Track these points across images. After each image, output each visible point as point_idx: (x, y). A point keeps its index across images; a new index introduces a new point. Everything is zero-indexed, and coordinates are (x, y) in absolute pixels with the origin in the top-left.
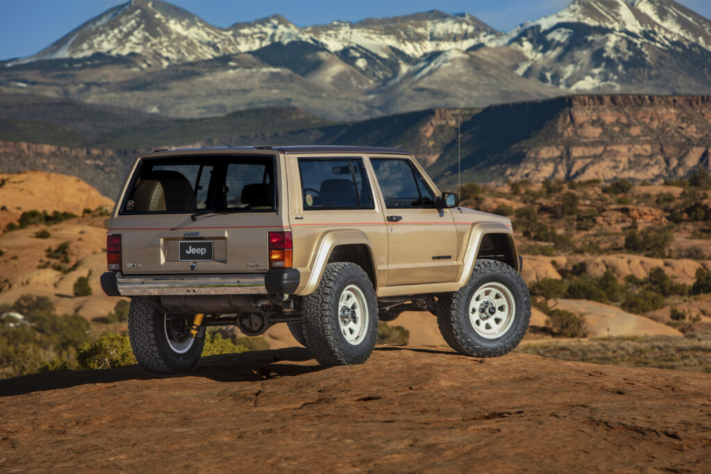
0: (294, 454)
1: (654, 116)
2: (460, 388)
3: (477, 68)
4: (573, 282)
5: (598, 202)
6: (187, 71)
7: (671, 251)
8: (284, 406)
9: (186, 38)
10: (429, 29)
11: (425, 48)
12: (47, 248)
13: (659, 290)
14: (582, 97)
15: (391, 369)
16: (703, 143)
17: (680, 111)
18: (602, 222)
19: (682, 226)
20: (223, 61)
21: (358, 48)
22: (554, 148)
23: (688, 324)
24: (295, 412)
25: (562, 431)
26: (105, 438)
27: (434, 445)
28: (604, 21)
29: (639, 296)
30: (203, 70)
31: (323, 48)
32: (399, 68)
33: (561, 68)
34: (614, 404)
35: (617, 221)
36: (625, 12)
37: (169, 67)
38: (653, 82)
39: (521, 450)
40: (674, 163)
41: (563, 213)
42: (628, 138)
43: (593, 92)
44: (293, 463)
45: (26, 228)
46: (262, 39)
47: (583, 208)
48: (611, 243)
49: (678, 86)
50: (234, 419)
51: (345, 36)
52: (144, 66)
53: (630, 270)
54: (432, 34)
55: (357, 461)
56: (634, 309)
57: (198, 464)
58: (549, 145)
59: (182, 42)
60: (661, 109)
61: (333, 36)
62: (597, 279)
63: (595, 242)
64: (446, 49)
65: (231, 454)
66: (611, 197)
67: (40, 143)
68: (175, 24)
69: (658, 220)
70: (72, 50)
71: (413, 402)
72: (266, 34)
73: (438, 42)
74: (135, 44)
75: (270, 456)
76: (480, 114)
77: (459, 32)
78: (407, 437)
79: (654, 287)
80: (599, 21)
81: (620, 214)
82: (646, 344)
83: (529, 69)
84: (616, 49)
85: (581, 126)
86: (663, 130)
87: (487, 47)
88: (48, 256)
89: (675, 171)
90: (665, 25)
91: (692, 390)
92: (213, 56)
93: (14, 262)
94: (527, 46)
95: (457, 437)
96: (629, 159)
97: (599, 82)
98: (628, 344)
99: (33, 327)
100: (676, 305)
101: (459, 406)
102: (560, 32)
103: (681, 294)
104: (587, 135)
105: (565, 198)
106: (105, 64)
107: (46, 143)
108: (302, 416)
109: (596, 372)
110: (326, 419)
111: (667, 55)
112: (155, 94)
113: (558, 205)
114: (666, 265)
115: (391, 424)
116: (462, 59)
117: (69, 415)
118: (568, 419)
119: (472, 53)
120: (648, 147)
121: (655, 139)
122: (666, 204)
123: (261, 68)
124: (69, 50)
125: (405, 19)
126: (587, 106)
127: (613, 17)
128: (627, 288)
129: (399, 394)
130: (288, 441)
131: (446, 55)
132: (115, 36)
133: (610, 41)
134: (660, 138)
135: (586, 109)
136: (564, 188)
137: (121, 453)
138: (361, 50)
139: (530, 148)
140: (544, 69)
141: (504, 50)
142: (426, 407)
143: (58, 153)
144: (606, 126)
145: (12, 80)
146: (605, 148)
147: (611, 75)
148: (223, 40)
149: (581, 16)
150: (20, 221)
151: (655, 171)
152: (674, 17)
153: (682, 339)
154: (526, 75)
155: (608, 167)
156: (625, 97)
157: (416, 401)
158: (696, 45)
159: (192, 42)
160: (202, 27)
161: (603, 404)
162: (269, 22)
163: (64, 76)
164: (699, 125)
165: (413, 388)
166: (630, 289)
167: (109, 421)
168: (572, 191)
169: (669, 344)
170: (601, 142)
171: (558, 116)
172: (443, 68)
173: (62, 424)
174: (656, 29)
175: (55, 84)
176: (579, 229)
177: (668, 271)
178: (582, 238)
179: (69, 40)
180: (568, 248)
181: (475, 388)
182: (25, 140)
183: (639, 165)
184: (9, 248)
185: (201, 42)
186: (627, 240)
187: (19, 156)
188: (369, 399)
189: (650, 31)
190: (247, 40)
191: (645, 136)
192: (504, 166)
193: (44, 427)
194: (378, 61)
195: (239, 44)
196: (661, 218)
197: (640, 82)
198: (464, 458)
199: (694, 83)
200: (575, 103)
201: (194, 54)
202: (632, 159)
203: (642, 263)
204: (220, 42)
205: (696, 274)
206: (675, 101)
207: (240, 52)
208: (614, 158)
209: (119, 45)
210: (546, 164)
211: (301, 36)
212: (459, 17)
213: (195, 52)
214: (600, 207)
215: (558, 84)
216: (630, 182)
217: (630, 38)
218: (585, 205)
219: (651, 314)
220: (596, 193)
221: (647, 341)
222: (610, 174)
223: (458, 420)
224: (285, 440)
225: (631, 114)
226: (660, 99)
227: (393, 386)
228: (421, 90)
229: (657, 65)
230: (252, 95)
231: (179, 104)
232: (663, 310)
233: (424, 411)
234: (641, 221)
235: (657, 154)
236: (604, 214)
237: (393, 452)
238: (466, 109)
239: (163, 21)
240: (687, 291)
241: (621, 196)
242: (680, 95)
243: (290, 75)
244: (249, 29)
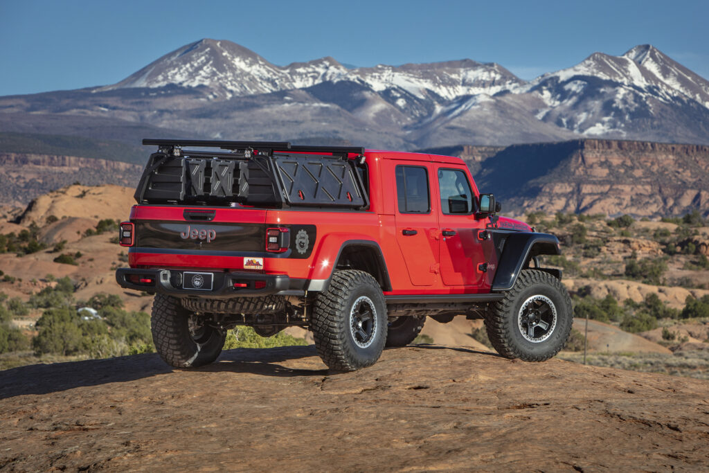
0: (357, 429)
1: (655, 161)
2: (496, 382)
3: (502, 112)
4: (578, 303)
5: (603, 233)
6: (248, 103)
7: (664, 279)
8: (347, 391)
9: (248, 74)
10: (461, 75)
11: (458, 92)
12: (120, 252)
13: (653, 313)
14: (593, 141)
15: (437, 364)
16: (697, 186)
17: (677, 158)
18: (606, 251)
19: (675, 257)
20: (280, 95)
21: (399, 89)
22: (566, 184)
23: (677, 344)
24: (356, 396)
25: (582, 421)
26: (196, 410)
27: (475, 428)
28: (615, 76)
29: (635, 317)
30: (263, 102)
31: (368, 88)
32: (434, 108)
33: (576, 115)
34: (626, 401)
35: (619, 251)
36: (633, 69)
37: (232, 98)
38: (655, 131)
39: (547, 435)
40: (671, 202)
41: (572, 242)
42: (631, 179)
43: (602, 137)
44: (356, 437)
45: (102, 234)
46: (314, 78)
47: (590, 238)
48: (614, 270)
49: (677, 136)
50: (304, 399)
51: (388, 78)
52: (211, 97)
53: (629, 294)
54: (464, 80)
55: (410, 438)
56: (631, 328)
57: (276, 434)
58: (562, 182)
59: (245, 78)
60: (661, 155)
61: (377, 77)
62: (599, 301)
63: (599, 268)
64: (476, 93)
65: (303, 427)
66: (615, 230)
67: (117, 160)
68: (240, 61)
69: (654, 251)
70: (149, 80)
71: (456, 392)
72: (318, 73)
73: (469, 87)
74: (204, 77)
75: (336, 431)
76: (504, 151)
77: (488, 79)
78: (451, 420)
79: (649, 311)
80: (610, 76)
81: (622, 245)
82: (640, 360)
83: (548, 114)
84: (624, 101)
85: (591, 166)
86: (662, 173)
87: (511, 93)
88: (120, 260)
89: (671, 209)
90: (668, 82)
91: (691, 392)
92: (271, 90)
93: (90, 263)
94: (547, 94)
95: (494, 421)
96: (631, 197)
97: (609, 129)
98: (625, 359)
99: (105, 321)
100: (667, 326)
101: (494, 397)
102: (576, 83)
103: (672, 318)
104: (596, 174)
105: (574, 229)
106: (177, 94)
107: (122, 161)
108: (362, 399)
109: (610, 374)
110: (383, 403)
111: (668, 108)
112: (218, 122)
113: (569, 235)
114: (660, 291)
115: (437, 410)
116: (489, 103)
117: (166, 390)
118: (587, 411)
119: (498, 98)
120: (648, 187)
121: (655, 181)
122: (662, 238)
123: (313, 103)
124: (146, 81)
125: (441, 65)
126: (597, 150)
127: (623, 73)
128: (626, 310)
129: (445, 385)
130: (352, 419)
131: (475, 99)
132: (187, 70)
133: (619, 93)
134: (659, 180)
135: (596, 152)
136: (574, 220)
137: (211, 422)
138: (401, 91)
139: (545, 184)
140: (561, 115)
141: (527, 97)
142: (467, 396)
143: (132, 169)
144: (613, 168)
145: (96, 105)
146: (611, 186)
147: (619, 123)
148: (281, 77)
149: (595, 70)
150: (97, 228)
151: (654, 208)
152: (675, 75)
153: (671, 357)
154: (545, 119)
155: (613, 203)
156: (630, 142)
157: (458, 391)
158: (693, 101)
159: (253, 77)
160: (263, 65)
161: (617, 400)
162: (322, 63)
163: (140, 103)
164: (693, 171)
165: (457, 380)
166: (628, 311)
167: (199, 397)
168: (581, 223)
169: (660, 360)
170: (607, 181)
171: (571, 157)
172: (473, 110)
173: (160, 397)
174: (659, 85)
175: (133, 110)
176: (586, 256)
177: (662, 297)
178: (588, 264)
179: (146, 72)
180: (575, 273)
181: (509, 383)
182: (104, 157)
183: (640, 203)
184: (87, 251)
185: (261, 78)
186: (627, 268)
187: (98, 171)
188: (419, 388)
189: (654, 87)
190: (302, 78)
191: (646, 178)
192: (522, 198)
193: (145, 399)
194: (415, 101)
195: (294, 81)
196: (658, 250)
197: (643, 130)
198: (500, 440)
199: (690, 134)
200: (586, 145)
201: (255, 88)
202: (634, 197)
203: (639, 289)
204: (277, 79)
205: (686, 300)
206: (673, 148)
207: (295, 88)
208: (618, 196)
209: (190, 78)
210: (559, 199)
211: (349, 76)
212: (488, 66)
213: (256, 86)
214: (605, 238)
215: (572, 129)
216: (632, 218)
217: (637, 91)
218: (592, 236)
219: (645, 333)
220: (601, 225)
221: (641, 357)
222: (615, 210)
223: (494, 409)
224: (349, 418)
225: (635, 158)
226: (660, 146)
227: (439, 378)
228: (453, 128)
229: (659, 117)
230: (304, 126)
231: (240, 131)
232: (655, 331)
233: (465, 400)
234: (640, 252)
235: (656, 194)
236: (608, 244)
237: (440, 432)
238: (491, 147)
239: (229, 59)
240: (677, 315)
241: (623, 229)
242: (677, 144)
243: (338, 110)
244: (305, 69)
